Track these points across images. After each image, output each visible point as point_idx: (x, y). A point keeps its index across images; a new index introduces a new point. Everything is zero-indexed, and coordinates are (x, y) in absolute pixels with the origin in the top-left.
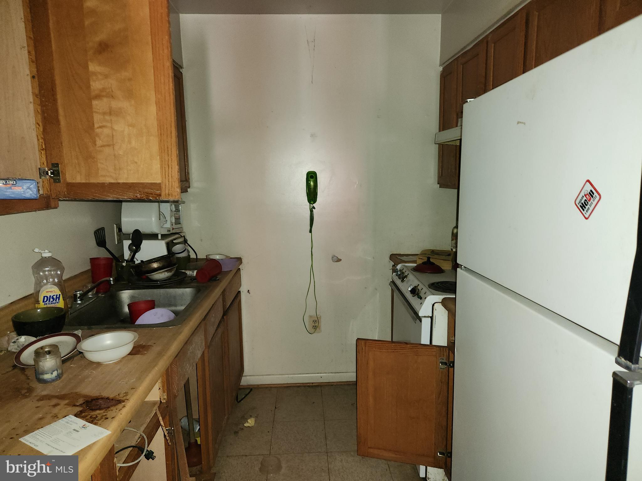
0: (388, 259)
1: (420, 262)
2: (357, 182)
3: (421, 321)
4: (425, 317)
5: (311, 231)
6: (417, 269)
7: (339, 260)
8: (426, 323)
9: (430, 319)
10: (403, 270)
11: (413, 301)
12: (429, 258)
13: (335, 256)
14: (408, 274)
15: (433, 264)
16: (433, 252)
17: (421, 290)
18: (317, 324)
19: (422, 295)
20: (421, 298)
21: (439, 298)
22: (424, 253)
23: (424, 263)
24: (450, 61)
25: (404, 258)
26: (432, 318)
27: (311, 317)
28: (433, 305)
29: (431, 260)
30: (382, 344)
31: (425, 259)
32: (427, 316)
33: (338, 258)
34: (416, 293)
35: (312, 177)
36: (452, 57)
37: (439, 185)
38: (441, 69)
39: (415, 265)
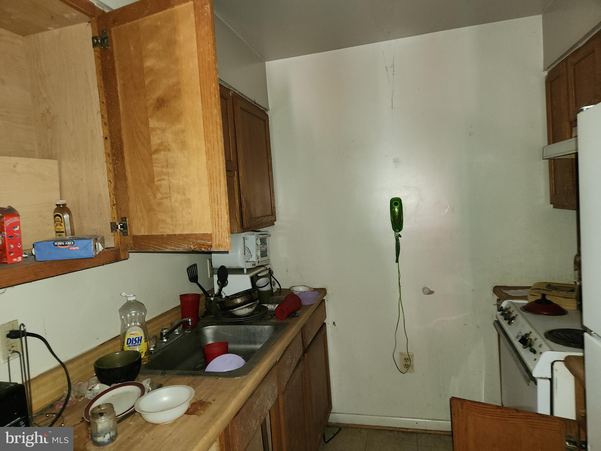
0: (491, 292)
1: (532, 299)
2: (449, 206)
3: (536, 383)
4: (541, 378)
5: (397, 261)
6: (527, 309)
7: (431, 292)
8: (543, 387)
9: (548, 382)
10: (510, 308)
11: (525, 353)
12: (544, 296)
13: (426, 288)
14: (517, 315)
15: (550, 303)
16: (550, 287)
17: (535, 340)
18: (409, 363)
19: (535, 347)
20: (534, 352)
21: (561, 354)
22: (537, 288)
23: (537, 301)
24: (557, 63)
25: (511, 293)
26: (551, 380)
27: (401, 354)
28: (552, 364)
29: (548, 298)
30: (485, 407)
31: (539, 297)
32: (544, 376)
33: (430, 290)
34: (528, 344)
35: (396, 204)
36: (559, 59)
37: (552, 205)
38: (546, 73)
39: (526, 302)
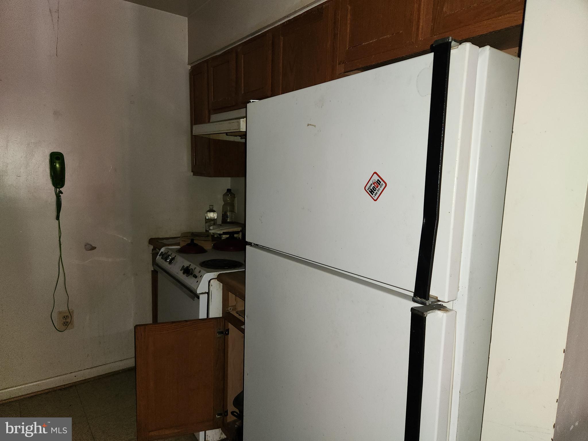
0: (146, 243)
1: (183, 244)
2: (111, 166)
3: (198, 298)
4: (202, 293)
5: (58, 218)
6: (181, 251)
7: (93, 248)
8: (203, 299)
9: (207, 294)
10: (168, 252)
11: (189, 281)
12: (192, 240)
13: (88, 244)
14: (175, 256)
15: (196, 245)
16: (194, 235)
17: (195, 269)
18: (68, 320)
19: (196, 272)
20: (195, 277)
21: (213, 275)
22: (185, 235)
23: (188, 245)
24: (199, 62)
25: (165, 241)
26: (208, 293)
27: (60, 313)
28: (209, 282)
29: (195, 242)
30: (163, 326)
31: (189, 242)
32: (204, 292)
33: (92, 246)
34: (190, 272)
35: (58, 158)
37: (192, 173)
38: (189, 67)
39: (179, 247)
